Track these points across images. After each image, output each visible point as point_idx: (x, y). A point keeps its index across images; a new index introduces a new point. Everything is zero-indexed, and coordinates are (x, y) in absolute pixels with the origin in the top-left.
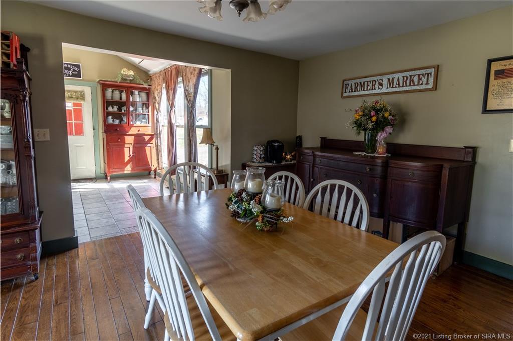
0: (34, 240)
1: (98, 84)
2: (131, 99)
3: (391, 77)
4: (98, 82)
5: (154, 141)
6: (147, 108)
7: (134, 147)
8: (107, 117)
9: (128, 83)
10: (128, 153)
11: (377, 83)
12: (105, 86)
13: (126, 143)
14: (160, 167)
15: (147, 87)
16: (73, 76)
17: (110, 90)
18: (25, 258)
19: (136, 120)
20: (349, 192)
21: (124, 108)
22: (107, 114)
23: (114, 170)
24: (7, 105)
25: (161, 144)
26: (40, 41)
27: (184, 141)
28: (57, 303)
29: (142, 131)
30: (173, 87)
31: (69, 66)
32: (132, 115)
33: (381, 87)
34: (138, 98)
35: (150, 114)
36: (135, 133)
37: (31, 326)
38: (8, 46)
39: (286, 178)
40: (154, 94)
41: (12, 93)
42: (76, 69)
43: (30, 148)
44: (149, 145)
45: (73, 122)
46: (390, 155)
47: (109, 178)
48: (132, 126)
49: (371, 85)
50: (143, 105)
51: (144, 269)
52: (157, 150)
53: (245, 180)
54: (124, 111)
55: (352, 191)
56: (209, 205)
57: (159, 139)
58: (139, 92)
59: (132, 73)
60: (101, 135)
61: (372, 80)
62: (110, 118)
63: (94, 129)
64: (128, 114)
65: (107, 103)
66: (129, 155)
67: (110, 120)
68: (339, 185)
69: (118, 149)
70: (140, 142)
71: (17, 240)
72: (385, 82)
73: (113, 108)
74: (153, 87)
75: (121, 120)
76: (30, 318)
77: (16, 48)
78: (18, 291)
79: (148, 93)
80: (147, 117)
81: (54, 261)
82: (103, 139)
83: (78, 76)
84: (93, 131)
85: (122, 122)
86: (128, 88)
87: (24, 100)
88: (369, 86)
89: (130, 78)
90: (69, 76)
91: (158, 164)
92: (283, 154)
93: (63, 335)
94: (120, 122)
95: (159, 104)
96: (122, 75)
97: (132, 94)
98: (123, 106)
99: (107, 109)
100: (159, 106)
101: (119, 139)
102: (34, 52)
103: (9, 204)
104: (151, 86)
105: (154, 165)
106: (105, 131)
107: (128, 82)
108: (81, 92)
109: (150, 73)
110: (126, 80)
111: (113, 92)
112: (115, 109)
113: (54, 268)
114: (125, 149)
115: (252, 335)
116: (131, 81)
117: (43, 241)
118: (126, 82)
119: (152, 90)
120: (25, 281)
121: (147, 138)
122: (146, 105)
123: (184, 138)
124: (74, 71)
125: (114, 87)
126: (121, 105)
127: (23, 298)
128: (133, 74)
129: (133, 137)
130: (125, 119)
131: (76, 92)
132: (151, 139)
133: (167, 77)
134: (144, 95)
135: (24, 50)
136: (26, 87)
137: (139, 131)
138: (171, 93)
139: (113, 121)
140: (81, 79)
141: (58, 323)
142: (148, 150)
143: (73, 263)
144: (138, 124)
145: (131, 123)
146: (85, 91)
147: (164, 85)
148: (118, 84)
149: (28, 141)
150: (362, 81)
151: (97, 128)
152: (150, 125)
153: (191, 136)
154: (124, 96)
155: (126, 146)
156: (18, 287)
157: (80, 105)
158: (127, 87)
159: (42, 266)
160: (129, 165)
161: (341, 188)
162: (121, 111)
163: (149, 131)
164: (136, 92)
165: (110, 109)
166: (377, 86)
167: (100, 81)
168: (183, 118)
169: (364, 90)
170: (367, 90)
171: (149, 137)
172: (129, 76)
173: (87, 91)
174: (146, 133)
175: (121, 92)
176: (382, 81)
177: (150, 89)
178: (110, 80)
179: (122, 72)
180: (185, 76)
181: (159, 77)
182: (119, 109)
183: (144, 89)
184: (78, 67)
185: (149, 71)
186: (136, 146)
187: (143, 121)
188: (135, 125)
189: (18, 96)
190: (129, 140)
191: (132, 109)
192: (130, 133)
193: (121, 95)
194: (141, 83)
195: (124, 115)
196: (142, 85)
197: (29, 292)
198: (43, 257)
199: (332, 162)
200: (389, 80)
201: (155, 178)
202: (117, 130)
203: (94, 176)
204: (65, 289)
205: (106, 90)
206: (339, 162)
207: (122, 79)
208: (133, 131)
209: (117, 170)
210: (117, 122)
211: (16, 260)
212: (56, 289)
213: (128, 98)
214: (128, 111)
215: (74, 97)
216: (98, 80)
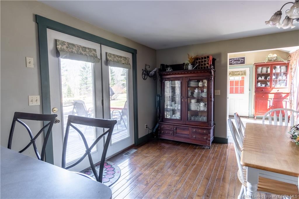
1: (254, 66)
2: (274, 71)
4: (254, 65)
5: (288, 98)
6: (286, 76)
8: (257, 83)
9: (272, 62)
10: (270, 103)
12: (257, 66)
13: (269, 98)
15: (286, 62)
16: (241, 63)
17: (260, 68)
18: (207, 139)
19: (276, 84)
21: (269, 77)
22: (257, 82)
24: (206, 82)
25: (294, 100)
29: (281, 91)
31: (239, 59)
32: (274, 81)
34: (278, 69)
35: (288, 79)
36: (275, 92)
38: (208, 60)
40: (291, 66)
42: (242, 60)
43: (212, 97)
44: (285, 100)
45: (239, 87)
47: (255, 117)
48: (274, 88)
50: (284, 74)
52: (291, 103)
54: (269, 79)
57: (292, 96)
58: (280, 66)
59: (275, 55)
60: (253, 93)
62: (259, 83)
63: (250, 90)
64: (271, 81)
65: (258, 75)
66: (269, 105)
67: (259, 85)
69: (262, 101)
70: (279, 98)
71: (205, 131)
73: (261, 78)
74: (291, 62)
75: (266, 84)
77: (211, 60)
79: (287, 66)
80: (285, 81)
81: (217, 145)
83: (244, 63)
85: (267, 86)
86: (272, 65)
87: (211, 79)
89: (274, 59)
90: (239, 64)
94: (265, 86)
95: (294, 73)
96: (269, 58)
97: (275, 68)
98: (268, 76)
99: (258, 79)
101: (263, 95)
102: (217, 60)
103: (204, 118)
104: (289, 61)
106: (255, 91)
107: (273, 61)
108: (244, 71)
109: (290, 53)
110: (271, 60)
111: (262, 69)
112: (263, 78)
114: (267, 101)
117: (215, 136)
118: (271, 61)
120: (206, 148)
121: (283, 95)
124: (242, 61)
125: (263, 65)
126: (266, 75)
130: (269, 83)
131: (241, 71)
134: (284, 68)
135: (214, 60)
136: (212, 74)
137: (278, 91)
139: (261, 85)
142: (284, 103)
143: (223, 148)
144: (278, 86)
145: (273, 86)
146: (246, 70)
148: (266, 63)
151: (251, 90)
152: (287, 87)
154: (269, 70)
155: (269, 100)
157: (243, 78)
159: (213, 145)
162: (266, 79)
163: (287, 91)
165: (260, 78)
167: (255, 63)
171: (285, 95)
172: (274, 57)
173: (248, 70)
174: (283, 92)
175: (268, 68)
177: (288, 63)
178: (260, 62)
179: (269, 56)
181: (295, 54)
182: (266, 78)
183: (284, 64)
184: (244, 58)
186: (275, 100)
187: (282, 84)
188: (276, 87)
189: (209, 78)
190: (271, 96)
191: (274, 77)
192: (271, 92)
194: (282, 61)
195: (268, 81)
196: (283, 61)
198: (213, 142)
202: (263, 90)
203: (248, 116)
205: (258, 68)
207: (269, 60)
208: (274, 91)
209: (260, 114)
210: (263, 86)
211: (204, 139)
213: (271, 71)
214: (271, 78)
215: (240, 74)
216: (254, 63)
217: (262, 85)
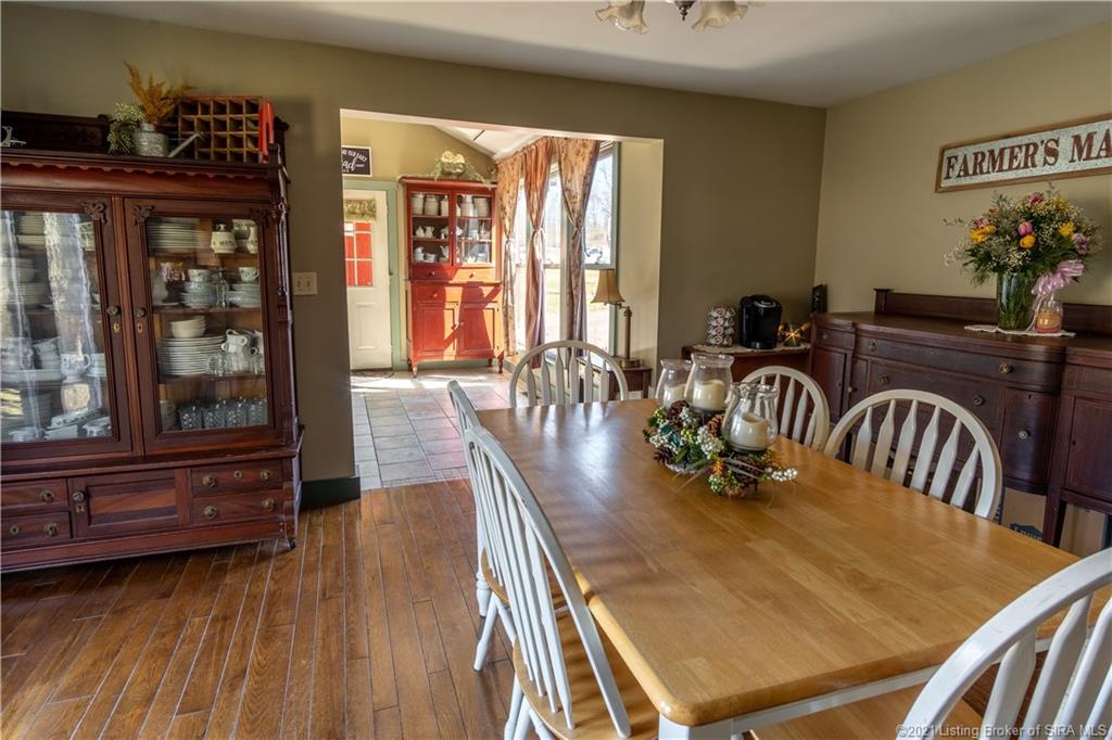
0: (289, 477)
1: (400, 185)
2: (458, 213)
3: (1083, 131)
4: (400, 181)
5: (499, 297)
6: (489, 229)
7: (461, 308)
8: (414, 248)
9: (452, 180)
10: (451, 319)
11: (1041, 149)
12: (411, 188)
13: (448, 299)
14: (511, 350)
15: (489, 186)
16: (357, 171)
17: (421, 196)
18: (276, 507)
19: (466, 253)
20: (947, 421)
21: (446, 231)
22: (414, 243)
23: (424, 354)
24: (252, 230)
25: (513, 302)
26: (304, 107)
27: (559, 296)
28: (324, 595)
29: (478, 277)
30: (539, 183)
31: (350, 153)
32: (460, 244)
33: (1051, 160)
34: (471, 209)
35: (494, 241)
36: (465, 281)
37: (283, 629)
38: (256, 123)
39: (785, 381)
40: (501, 199)
41: (261, 208)
42: (362, 158)
43: (286, 306)
44: (490, 306)
45: (356, 260)
46: (1072, 335)
47: (415, 369)
48: (460, 267)
49: (1021, 156)
50: (481, 222)
51: (477, 553)
52: (506, 315)
53: (686, 382)
54: (446, 236)
55: (955, 418)
56: (608, 433)
57: (509, 292)
58: (473, 197)
59: (460, 159)
60: (403, 285)
61: (1027, 142)
62: (419, 250)
63: (391, 274)
64: (452, 242)
65: (415, 222)
66: (452, 325)
67: (419, 255)
68: (920, 403)
69: (433, 312)
70: (474, 298)
71: (265, 474)
72: (1066, 145)
73: (425, 230)
74: (500, 186)
75: (439, 255)
76: (282, 615)
77: (267, 125)
78: (264, 564)
79: (490, 197)
80: (487, 246)
81: (321, 518)
82: (406, 292)
83: (366, 170)
84: (388, 277)
85: (442, 259)
86: (453, 190)
87: (278, 219)
88: (1016, 157)
89: (458, 170)
90: (350, 172)
91: (508, 343)
92: (780, 328)
93: (334, 655)
94: (437, 259)
95: (512, 221)
96: (443, 163)
97: (461, 201)
98: (444, 227)
99: (414, 234)
100: (512, 225)
101: (434, 292)
102: (296, 130)
103: (253, 407)
104: (496, 183)
105: (499, 346)
106: (409, 276)
107: (454, 177)
108: (369, 202)
109: (496, 157)
110: (450, 174)
111: (425, 199)
112: (429, 233)
113: (321, 530)
114: (445, 312)
115: (692, 712)
116: (459, 175)
117: (304, 479)
118: (451, 178)
119: (499, 191)
120: (275, 549)
121: (486, 291)
122: (486, 224)
123: (559, 291)
124: (359, 161)
125: (428, 188)
126: (439, 223)
127: (272, 578)
128: (463, 162)
129: (461, 289)
130: (446, 252)
131: (361, 202)
132: (494, 294)
133: (529, 162)
134: (482, 203)
135: (280, 127)
136: (282, 195)
137: (471, 276)
138: (535, 195)
139: (425, 257)
140: (371, 176)
141: (327, 632)
142: (487, 314)
143: (351, 525)
144: (470, 261)
145: (458, 260)
146: (377, 199)
147: (522, 181)
148: (436, 182)
149: (284, 294)
150: (997, 146)
151: (395, 272)
152: (494, 264)
153: (574, 286)
154: (445, 205)
155: (448, 306)
156: (265, 557)
157: (366, 227)
158: (450, 189)
159: (302, 525)
160: (452, 345)
161: (925, 411)
162: (439, 237)
163: (491, 277)
164: (468, 198)
165: (420, 233)
166: (1039, 158)
167: (404, 178)
168: (559, 250)
169: (1001, 170)
170: (1010, 168)
171: (491, 288)
172: (456, 166)
173: (380, 199)
174: (485, 281)
175: (440, 198)
176: (1057, 142)
177: (494, 190)
178: (420, 175)
179: (443, 159)
180: (565, 158)
181: (512, 164)
182: (437, 234)
183: (484, 191)
184: (365, 153)
185: (493, 154)
186: (466, 307)
187: (480, 255)
188: (464, 265)
189: (269, 213)
190: (454, 294)
191: (459, 232)
192: (455, 280)
193: (440, 206)
194: (478, 179)
195: (444, 244)
196: (481, 182)
197: (281, 569)
198: (304, 508)
199: (906, 347)
200: (1077, 139)
201: (501, 372)
202: (430, 274)
203: (390, 366)
204: (337, 572)
205: (413, 195)
206: (922, 349)
207: (443, 172)
208: (461, 277)
209: (429, 354)
210: (432, 258)
211: (262, 508)
212: (324, 572)
213: (452, 210)
214: (452, 236)
215: (358, 211)
216: (399, 177)
217: (429, 255)
